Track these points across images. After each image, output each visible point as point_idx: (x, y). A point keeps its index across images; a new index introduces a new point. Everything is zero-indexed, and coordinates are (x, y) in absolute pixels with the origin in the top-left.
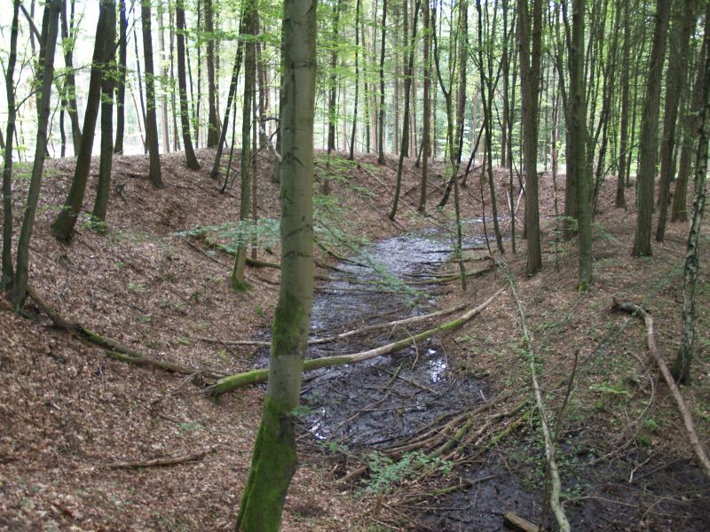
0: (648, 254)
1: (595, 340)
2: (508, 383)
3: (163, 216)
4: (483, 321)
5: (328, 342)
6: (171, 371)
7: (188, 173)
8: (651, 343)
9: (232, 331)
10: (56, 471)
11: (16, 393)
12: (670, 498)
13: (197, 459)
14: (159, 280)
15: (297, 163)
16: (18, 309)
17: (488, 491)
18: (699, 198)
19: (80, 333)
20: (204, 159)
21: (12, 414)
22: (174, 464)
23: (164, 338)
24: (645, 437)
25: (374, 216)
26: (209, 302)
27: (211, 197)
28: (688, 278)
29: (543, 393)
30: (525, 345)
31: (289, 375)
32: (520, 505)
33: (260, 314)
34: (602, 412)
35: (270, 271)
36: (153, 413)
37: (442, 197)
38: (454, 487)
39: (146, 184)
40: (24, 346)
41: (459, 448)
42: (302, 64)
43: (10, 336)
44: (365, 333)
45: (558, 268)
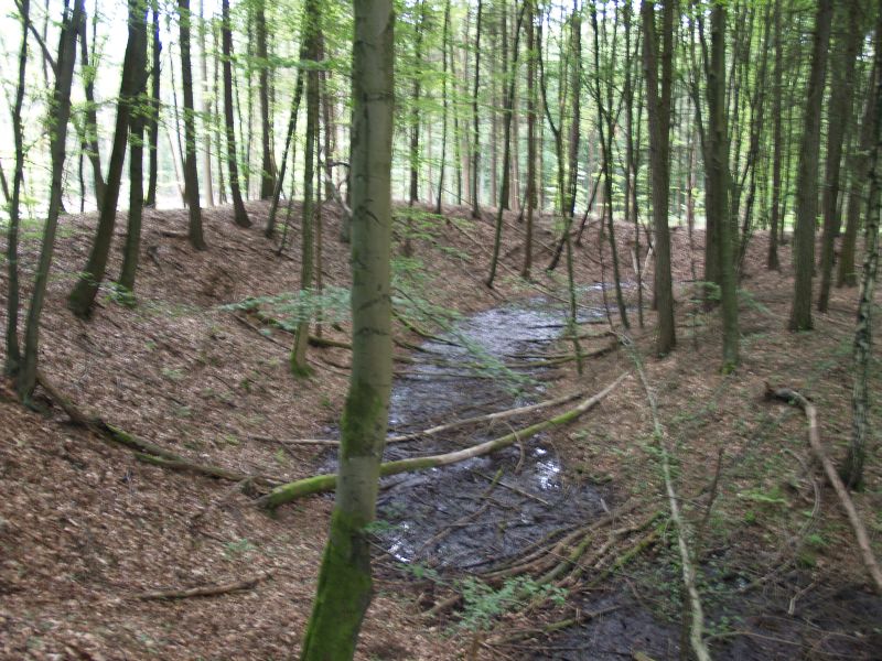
0: (809, 327)
1: (745, 436)
2: (636, 490)
3: (204, 284)
4: (604, 413)
5: (411, 440)
6: (216, 477)
7: (237, 232)
8: (814, 439)
9: (291, 426)
10: (72, 603)
11: (23, 506)
12: (840, 633)
13: (248, 587)
14: (201, 364)
15: (371, 218)
16: (26, 401)
17: (612, 625)
18: (871, 258)
19: (104, 430)
20: (256, 213)
21: (18, 533)
22: (219, 594)
23: (207, 436)
24: (808, 557)
25: (467, 283)
26: (262, 391)
27: (266, 261)
28: (858, 357)
29: (680, 502)
30: (656, 443)
31: (362, 482)
32: (652, 643)
33: (326, 405)
34: (754, 526)
35: (339, 351)
36: (193, 530)
37: (551, 259)
38: (570, 621)
39: (185, 246)
40: (34, 448)
41: (576, 571)
42: (377, 96)
43: (16, 435)
44: (457, 429)
45: (696, 346)
